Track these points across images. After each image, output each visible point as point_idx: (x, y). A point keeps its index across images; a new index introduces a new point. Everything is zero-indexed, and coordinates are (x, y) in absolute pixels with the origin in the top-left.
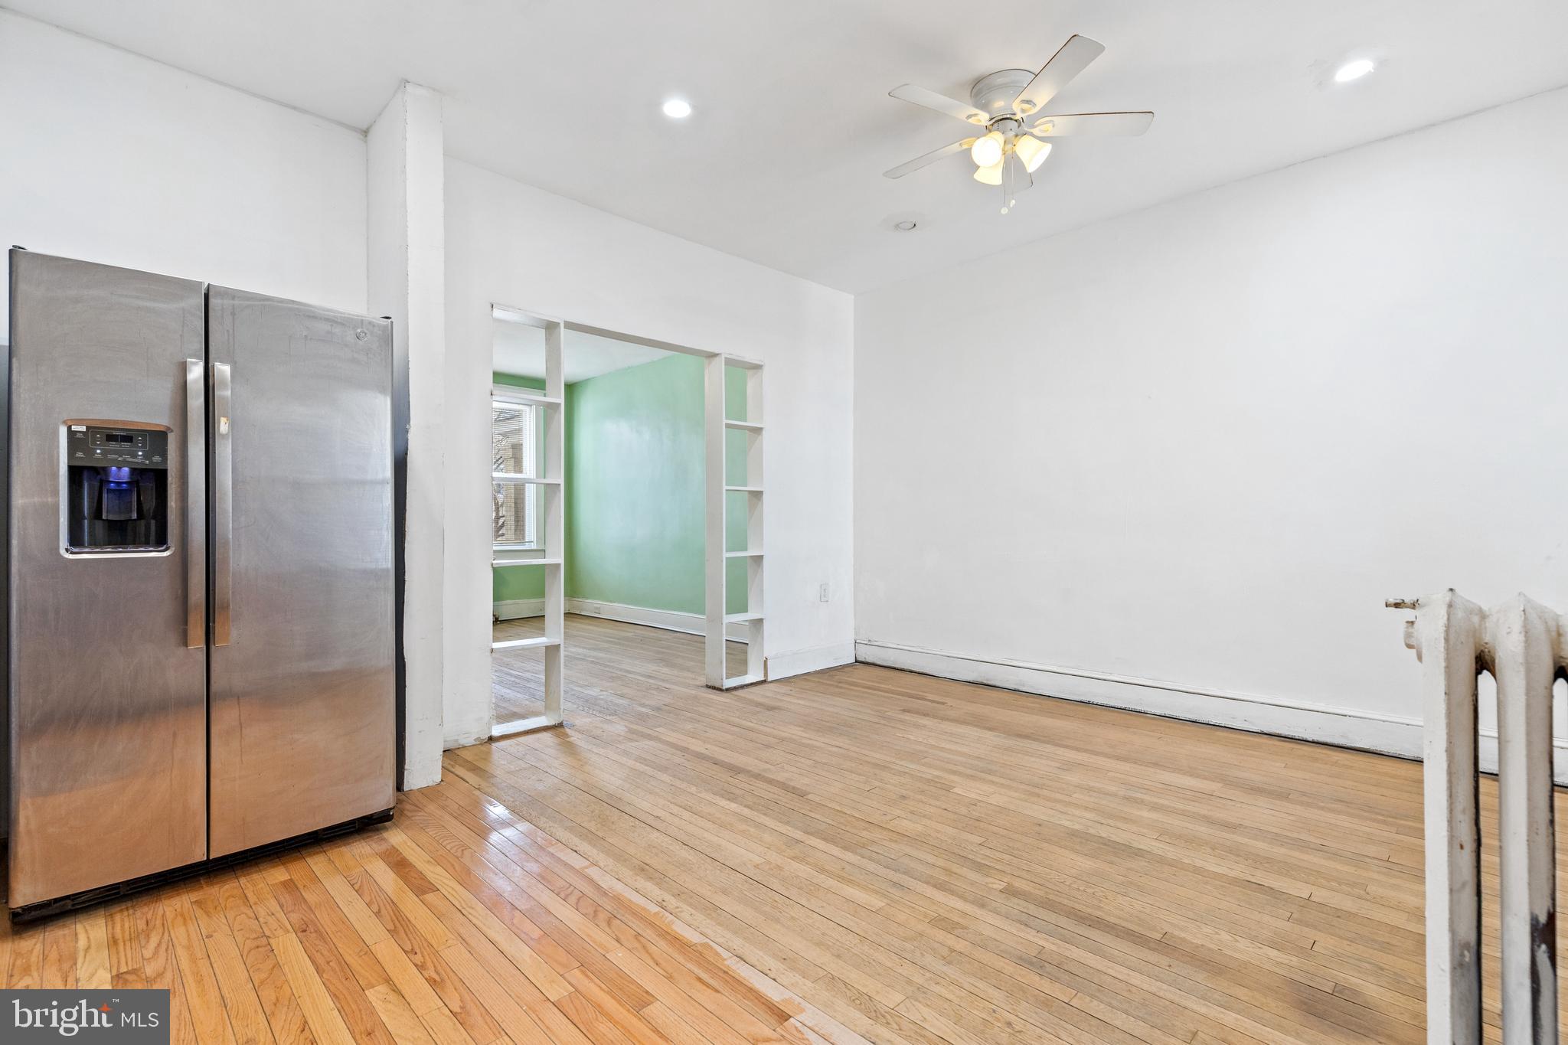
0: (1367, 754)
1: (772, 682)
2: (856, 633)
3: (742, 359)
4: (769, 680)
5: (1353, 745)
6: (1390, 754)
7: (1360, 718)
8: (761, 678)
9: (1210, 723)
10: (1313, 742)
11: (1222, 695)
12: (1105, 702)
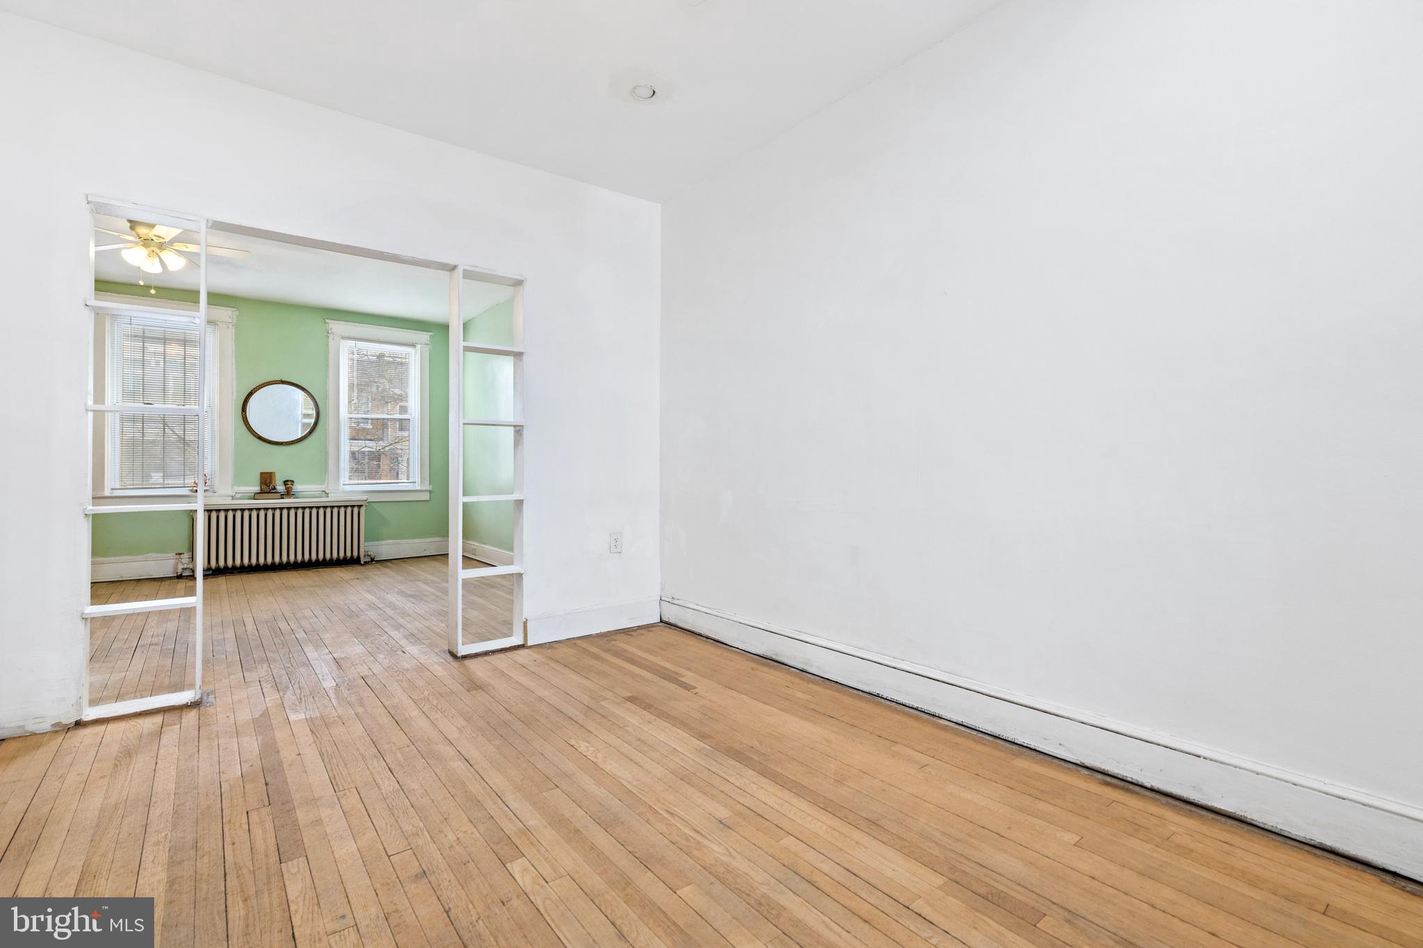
0: (1230, 821)
1: (530, 647)
2: (662, 589)
3: (494, 273)
4: (530, 643)
5: (1209, 804)
6: (1266, 827)
7: (1222, 763)
8: (520, 642)
9: (1016, 741)
10: (1152, 790)
11: (1032, 705)
12: (895, 698)
